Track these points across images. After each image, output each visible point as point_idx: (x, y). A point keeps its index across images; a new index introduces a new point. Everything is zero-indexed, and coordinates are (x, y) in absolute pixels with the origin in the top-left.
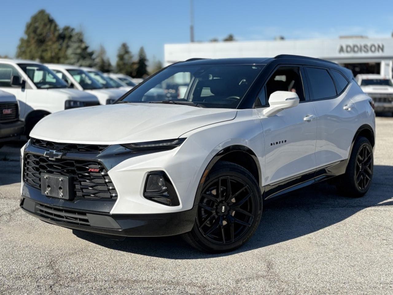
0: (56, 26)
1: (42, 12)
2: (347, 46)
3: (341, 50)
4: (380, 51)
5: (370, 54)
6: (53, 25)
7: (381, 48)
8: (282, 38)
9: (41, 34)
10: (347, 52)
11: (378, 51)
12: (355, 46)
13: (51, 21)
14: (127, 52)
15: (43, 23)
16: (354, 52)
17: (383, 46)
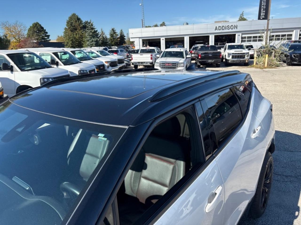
0: (81, 21)
1: (74, 15)
2: (219, 27)
3: (216, 29)
4: (236, 28)
5: (230, 30)
6: (80, 21)
7: (236, 27)
8: (187, 24)
9: (75, 26)
10: (219, 30)
11: (235, 29)
12: (223, 26)
13: (79, 19)
14: (115, 33)
15: (74, 20)
16: (223, 29)
17: (237, 25)
